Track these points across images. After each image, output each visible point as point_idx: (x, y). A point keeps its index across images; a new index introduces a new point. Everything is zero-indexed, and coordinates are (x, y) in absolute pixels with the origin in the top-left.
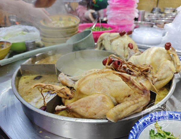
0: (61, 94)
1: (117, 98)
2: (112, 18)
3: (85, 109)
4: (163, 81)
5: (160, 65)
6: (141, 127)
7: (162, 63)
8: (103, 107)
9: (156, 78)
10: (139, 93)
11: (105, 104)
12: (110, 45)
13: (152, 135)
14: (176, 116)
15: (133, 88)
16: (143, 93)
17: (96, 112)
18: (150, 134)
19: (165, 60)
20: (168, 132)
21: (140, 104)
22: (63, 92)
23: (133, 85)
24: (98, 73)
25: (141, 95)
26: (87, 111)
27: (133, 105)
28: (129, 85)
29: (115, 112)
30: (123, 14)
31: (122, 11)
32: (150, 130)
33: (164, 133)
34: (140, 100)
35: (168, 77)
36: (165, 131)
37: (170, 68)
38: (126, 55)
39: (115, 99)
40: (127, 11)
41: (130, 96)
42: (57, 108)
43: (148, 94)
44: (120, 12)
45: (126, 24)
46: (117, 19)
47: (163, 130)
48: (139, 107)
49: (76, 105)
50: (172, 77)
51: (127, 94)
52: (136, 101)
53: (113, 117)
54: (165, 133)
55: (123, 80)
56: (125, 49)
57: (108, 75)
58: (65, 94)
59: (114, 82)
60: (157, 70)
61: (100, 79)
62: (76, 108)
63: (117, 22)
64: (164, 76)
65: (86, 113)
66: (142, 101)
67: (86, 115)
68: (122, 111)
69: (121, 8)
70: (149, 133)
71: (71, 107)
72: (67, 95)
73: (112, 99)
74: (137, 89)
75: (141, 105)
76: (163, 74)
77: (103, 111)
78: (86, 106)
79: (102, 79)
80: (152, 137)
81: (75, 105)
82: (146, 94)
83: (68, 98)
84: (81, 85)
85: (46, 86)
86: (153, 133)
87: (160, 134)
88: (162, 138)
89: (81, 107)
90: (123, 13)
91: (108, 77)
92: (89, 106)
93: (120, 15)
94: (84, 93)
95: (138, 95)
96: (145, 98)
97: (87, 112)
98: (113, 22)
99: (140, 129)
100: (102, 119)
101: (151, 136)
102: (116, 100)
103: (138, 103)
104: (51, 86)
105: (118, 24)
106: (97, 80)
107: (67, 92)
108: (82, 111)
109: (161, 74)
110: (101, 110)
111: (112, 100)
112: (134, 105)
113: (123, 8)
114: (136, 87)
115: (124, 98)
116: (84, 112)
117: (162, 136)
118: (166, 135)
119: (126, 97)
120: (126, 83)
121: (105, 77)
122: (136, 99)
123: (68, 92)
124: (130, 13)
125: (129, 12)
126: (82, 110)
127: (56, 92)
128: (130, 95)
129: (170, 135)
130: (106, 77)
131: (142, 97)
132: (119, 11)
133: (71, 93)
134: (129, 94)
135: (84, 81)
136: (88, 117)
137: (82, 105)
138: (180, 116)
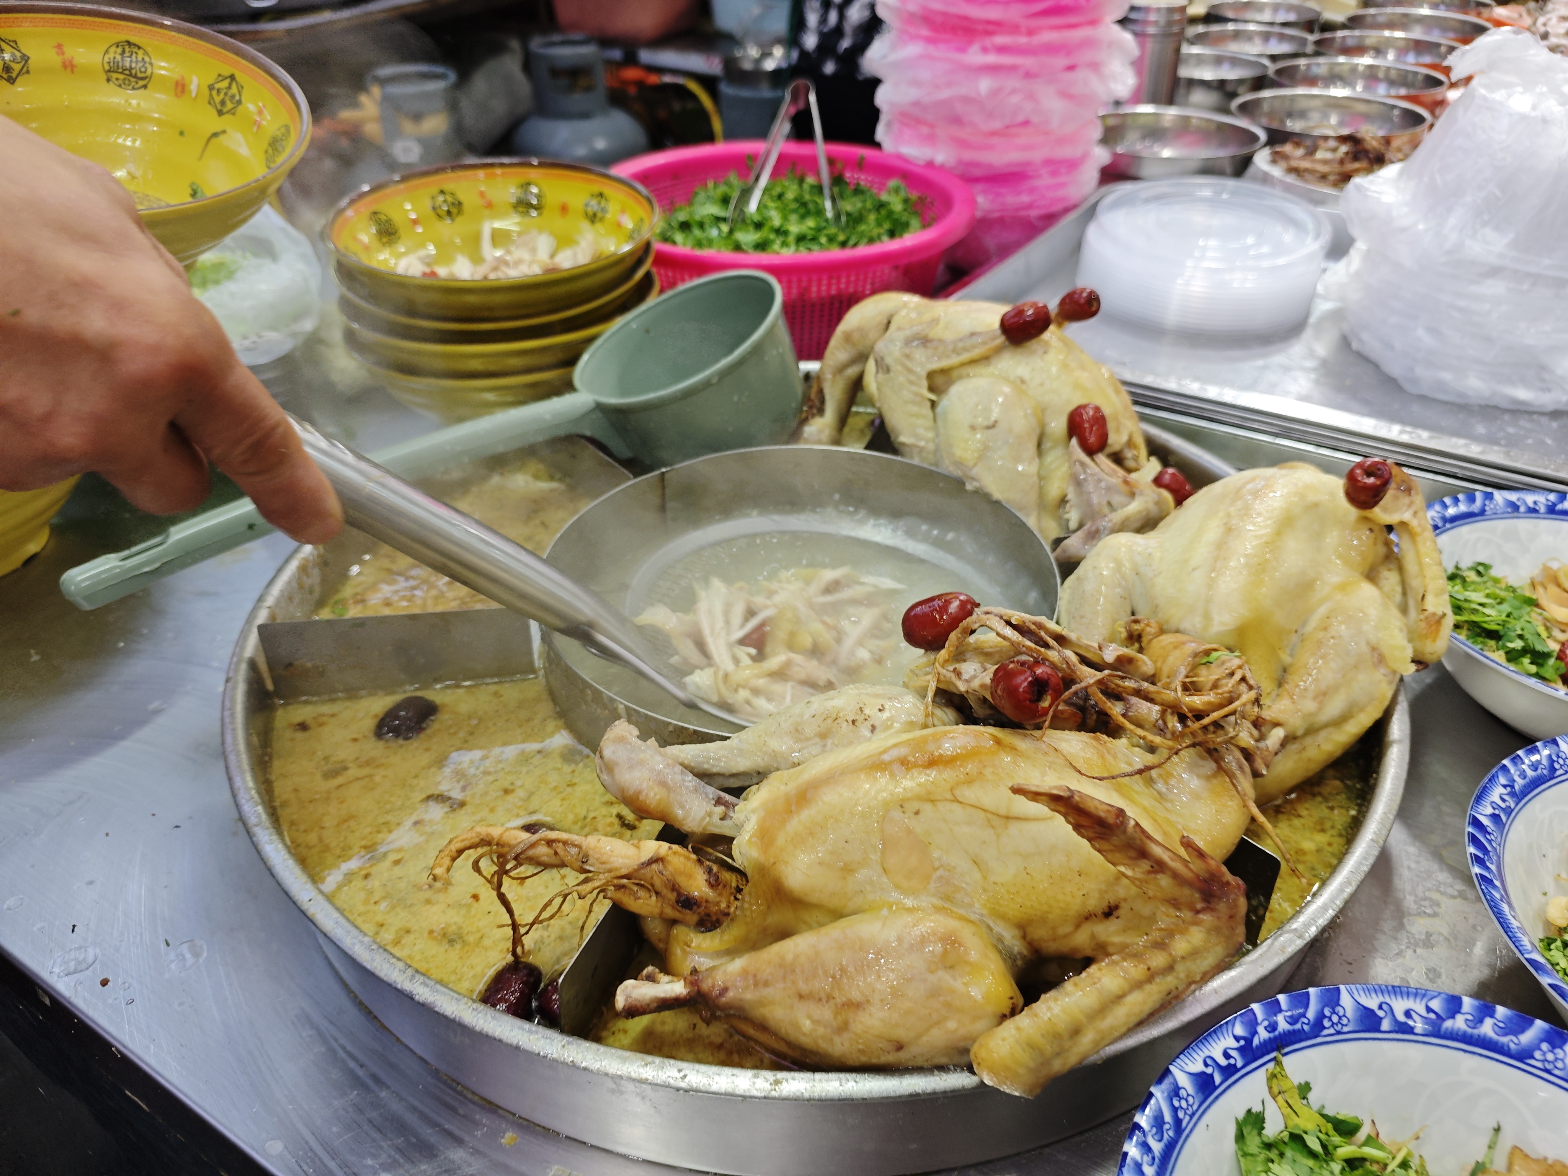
0: (642, 893)
1: (1030, 930)
2: (917, 104)
3: (825, 1013)
4: (1323, 734)
5: (1305, 623)
6: (1185, 1110)
7: (1322, 611)
8: (948, 1005)
9: (1277, 724)
10: (1175, 903)
11: (958, 985)
12: (926, 410)
13: (1253, 1144)
14: (1401, 1018)
15: (1139, 875)
16: (1199, 906)
17: (901, 1034)
18: (1240, 1137)
19: (1342, 587)
20: (1344, 1113)
21: (1182, 975)
22: (658, 882)
23: (1143, 854)
24: (904, 763)
25: (1187, 915)
26: (843, 1028)
27: (1138, 985)
28: (1117, 856)
29: (1031, 1046)
30: (1012, 82)
31: (1002, 50)
32: (1241, 1115)
33: (1322, 1121)
34: (1180, 946)
35: (1362, 709)
36: (1327, 1112)
37: (1374, 649)
38: (1054, 490)
39: (1017, 932)
40: (1051, 49)
41: (1115, 914)
42: (628, 997)
43: (1236, 906)
44: (992, 59)
45: (1037, 156)
46: (957, 120)
47: (1315, 1106)
48: (1174, 993)
49: (766, 984)
50: (1386, 703)
51: (1094, 903)
52: (1158, 960)
53: (1022, 1071)
54: (1330, 1126)
55: (1077, 828)
56: (1047, 445)
57: (969, 781)
58: (672, 896)
59: (1014, 828)
60: (1286, 659)
61: (916, 805)
62: (761, 1003)
63: (963, 144)
64: (1334, 708)
65: (837, 1040)
66: (1194, 954)
67: (840, 1047)
68: (1076, 1032)
69: (993, 27)
70: (1232, 1130)
71: (731, 994)
72: (687, 902)
73: (1000, 940)
74: (1164, 881)
75: (1187, 976)
76: (1323, 695)
77: (952, 1025)
78: (836, 994)
79: (927, 808)
80: (1252, 1155)
81: (756, 985)
82: (1222, 907)
83: (692, 917)
84: (781, 840)
85: (533, 845)
86: (1255, 1132)
87: (1297, 1139)
88: (1311, 1163)
89: (801, 997)
90: (1012, 69)
91: (969, 794)
92: (855, 995)
93: (985, 85)
94: (814, 898)
95: (1166, 917)
96: (1215, 930)
97: (846, 1035)
98: (930, 139)
99: (1178, 1122)
100: (942, 1068)
101: (1245, 1155)
102: (1024, 937)
103: (1170, 968)
104: (565, 843)
105: (969, 155)
106: (897, 814)
107: (683, 882)
108: (807, 1025)
109: (1315, 698)
110: (937, 1023)
111: (998, 944)
112: (1148, 987)
113: (1014, 29)
114: (1159, 866)
115: (1078, 926)
116: (821, 1031)
117: (1313, 1155)
118: (1337, 1139)
119: (1088, 917)
120: (1093, 846)
121: (949, 796)
122: (1160, 945)
123: (690, 876)
124: (1071, 68)
125: (1061, 61)
126: (809, 1017)
127: (607, 884)
128: (1117, 907)
129: (1362, 1135)
130: (957, 793)
131: (1196, 923)
132: (975, 56)
133: (711, 886)
134: (1111, 898)
135: (806, 815)
136: (850, 1062)
137: (803, 987)
138: (1423, 1012)
